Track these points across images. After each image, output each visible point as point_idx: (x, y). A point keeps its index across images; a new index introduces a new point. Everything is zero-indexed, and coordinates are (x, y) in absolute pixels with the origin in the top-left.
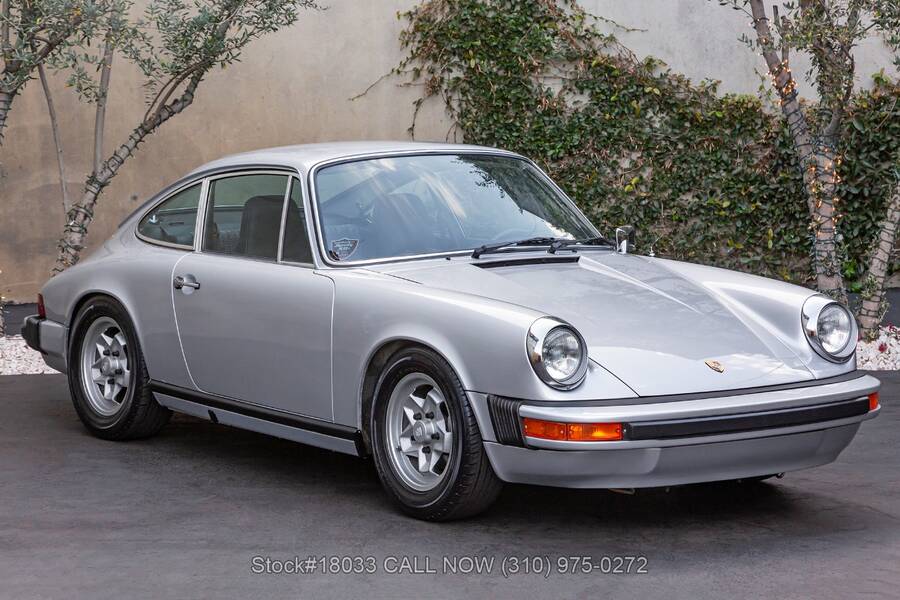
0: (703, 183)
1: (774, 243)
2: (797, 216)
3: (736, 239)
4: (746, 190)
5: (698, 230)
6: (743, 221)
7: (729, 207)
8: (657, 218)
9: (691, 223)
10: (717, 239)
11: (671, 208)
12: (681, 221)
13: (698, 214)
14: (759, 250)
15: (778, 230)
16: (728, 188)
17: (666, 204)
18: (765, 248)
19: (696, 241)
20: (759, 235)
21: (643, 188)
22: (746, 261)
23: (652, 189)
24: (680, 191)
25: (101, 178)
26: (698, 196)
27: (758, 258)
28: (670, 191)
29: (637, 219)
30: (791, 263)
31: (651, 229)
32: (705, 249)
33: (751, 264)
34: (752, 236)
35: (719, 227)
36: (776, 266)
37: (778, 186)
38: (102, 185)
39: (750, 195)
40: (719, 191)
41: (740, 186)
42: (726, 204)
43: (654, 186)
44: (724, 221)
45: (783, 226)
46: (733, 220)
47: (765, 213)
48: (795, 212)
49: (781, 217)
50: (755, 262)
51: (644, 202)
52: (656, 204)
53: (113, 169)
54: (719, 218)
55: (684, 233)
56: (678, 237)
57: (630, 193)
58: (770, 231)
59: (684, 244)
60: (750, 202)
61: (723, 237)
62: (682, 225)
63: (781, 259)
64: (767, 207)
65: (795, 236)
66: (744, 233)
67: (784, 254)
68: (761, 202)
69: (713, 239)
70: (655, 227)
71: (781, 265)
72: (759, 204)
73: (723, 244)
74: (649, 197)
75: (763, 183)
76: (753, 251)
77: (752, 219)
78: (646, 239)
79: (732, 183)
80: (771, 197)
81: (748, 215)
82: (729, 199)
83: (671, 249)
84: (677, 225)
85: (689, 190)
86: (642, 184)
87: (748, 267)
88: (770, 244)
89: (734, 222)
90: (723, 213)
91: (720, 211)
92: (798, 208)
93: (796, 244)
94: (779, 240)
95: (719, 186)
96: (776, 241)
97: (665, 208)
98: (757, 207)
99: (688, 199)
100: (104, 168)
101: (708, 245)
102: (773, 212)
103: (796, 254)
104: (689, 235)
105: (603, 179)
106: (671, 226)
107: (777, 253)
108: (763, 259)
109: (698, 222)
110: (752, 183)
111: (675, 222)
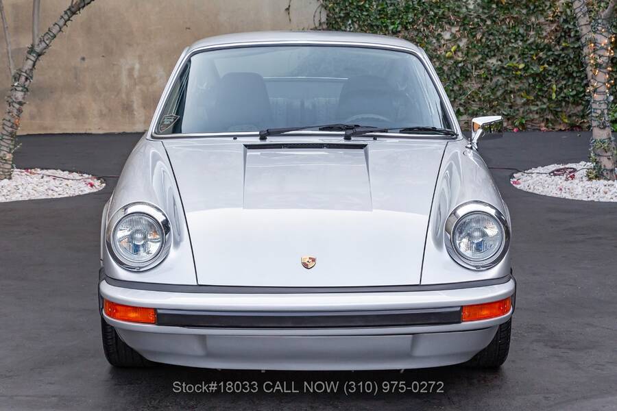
0: (505, 50)
1: (557, 95)
2: (574, 74)
3: (528, 93)
4: (536, 56)
5: (500, 85)
6: (534, 79)
7: (524, 68)
8: (469, 77)
9: (495, 80)
10: (515, 93)
11: (480, 69)
12: (488, 79)
13: (500, 73)
14: (545, 100)
15: (560, 85)
16: (523, 54)
17: (477, 66)
18: (550, 99)
19: (499, 94)
20: (546, 89)
21: (460, 54)
22: (536, 108)
23: (467, 55)
24: (487, 56)
25: (38, 49)
26: (500, 60)
27: (545, 106)
28: (480, 56)
29: (455, 77)
30: (569, 110)
31: (465, 85)
32: (505, 100)
33: (539, 111)
34: (540, 90)
35: (516, 84)
36: (557, 112)
37: (561, 52)
38: (39, 55)
39: (540, 59)
40: (516, 56)
41: (532, 52)
42: (522, 66)
43: (468, 53)
44: (520, 79)
45: (564, 82)
46: (527, 78)
47: (550, 73)
48: (573, 72)
49: (563, 76)
50: (542, 109)
51: (460, 65)
52: (469, 66)
53: (47, 42)
54: (516, 77)
55: (490, 88)
56: (485, 91)
57: (450, 58)
58: (554, 87)
59: (489, 96)
60: (540, 65)
61: (519, 90)
62: (489, 81)
63: (561, 107)
64: (552, 68)
65: (573, 90)
66: (534, 88)
67: (564, 104)
68: (548, 64)
69: (511, 92)
70: (468, 83)
71: (561, 112)
72: (546, 66)
73: (519, 96)
74: (464, 61)
75: (550, 50)
76: (541, 101)
77: (541, 78)
78: (461, 92)
79: (526, 50)
80: (555, 61)
81: (538, 75)
82: (524, 62)
83: (480, 99)
84: (485, 82)
85: (494, 56)
86: (459, 51)
87: (537, 113)
88: (554, 96)
89: (527, 80)
90: (519, 73)
91: (516, 71)
92: (575, 69)
93: (573, 96)
94: (560, 93)
95: (517, 53)
96: (558, 93)
97: (476, 69)
98: (544, 68)
99: (493, 62)
100: (40, 41)
101: (507, 97)
102: (556, 72)
103: (573, 103)
104: (493, 89)
105: (430, 47)
106: (481, 82)
107: (558, 103)
108: (548, 107)
109: (500, 79)
110: (542, 50)
111: (483, 80)
